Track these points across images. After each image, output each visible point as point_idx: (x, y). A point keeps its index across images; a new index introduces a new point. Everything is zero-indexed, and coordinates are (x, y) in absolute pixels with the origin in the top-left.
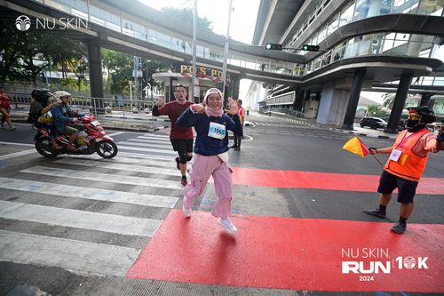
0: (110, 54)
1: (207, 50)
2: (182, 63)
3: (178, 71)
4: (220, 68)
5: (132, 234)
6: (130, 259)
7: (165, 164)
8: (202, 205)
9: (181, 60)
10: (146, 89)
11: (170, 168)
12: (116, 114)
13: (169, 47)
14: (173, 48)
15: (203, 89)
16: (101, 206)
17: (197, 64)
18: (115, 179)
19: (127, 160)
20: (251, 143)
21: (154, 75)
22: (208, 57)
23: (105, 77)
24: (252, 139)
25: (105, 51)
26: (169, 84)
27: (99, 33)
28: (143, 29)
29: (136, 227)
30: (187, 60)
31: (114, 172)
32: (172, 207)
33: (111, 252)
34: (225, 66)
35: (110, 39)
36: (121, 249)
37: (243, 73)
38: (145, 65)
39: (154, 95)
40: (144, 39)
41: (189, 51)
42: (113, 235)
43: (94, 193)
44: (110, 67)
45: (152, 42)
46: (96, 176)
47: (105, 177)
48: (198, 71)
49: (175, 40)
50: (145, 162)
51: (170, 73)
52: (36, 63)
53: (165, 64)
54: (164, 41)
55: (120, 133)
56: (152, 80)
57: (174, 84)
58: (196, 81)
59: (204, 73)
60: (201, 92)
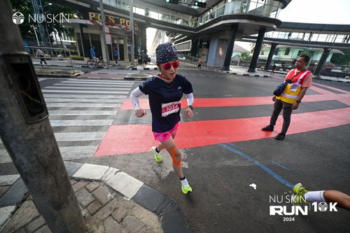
2: (90, 10)
3: (87, 18)
4: (128, 17)
6: (93, 150)
8: (130, 122)
10: (53, 34)
15: (113, 36)
16: (58, 129)
17: (105, 11)
18: (60, 113)
22: (113, 4)
26: (79, 31)
29: (90, 136)
32: (110, 124)
33: (79, 149)
34: (131, 14)
37: (149, 23)
42: (76, 142)
48: (107, 19)
50: (78, 100)
51: (78, 20)
57: (85, 31)
58: (106, 29)
59: (114, 21)
60: (113, 39)
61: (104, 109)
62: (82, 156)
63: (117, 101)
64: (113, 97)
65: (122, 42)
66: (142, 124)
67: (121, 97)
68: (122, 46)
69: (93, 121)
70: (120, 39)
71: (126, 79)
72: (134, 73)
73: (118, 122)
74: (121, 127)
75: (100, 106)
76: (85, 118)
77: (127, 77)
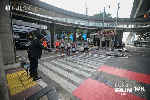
0: (79, 31)
1: (109, 24)
2: (99, 30)
3: (97, 33)
4: (114, 30)
5: (76, 82)
6: (74, 89)
7: (89, 63)
8: (99, 80)
9: (99, 29)
10: (87, 39)
11: (90, 64)
12: (79, 47)
13: (95, 26)
14: (96, 26)
15: (106, 38)
16: (70, 71)
17: (104, 29)
18: (75, 65)
19: (79, 60)
20: (127, 59)
21: (90, 35)
22: (109, 26)
23: (77, 37)
24: (128, 57)
25: (78, 30)
26: (94, 37)
27: (77, 26)
28: (87, 22)
29: (78, 80)
30: (101, 29)
31: (75, 63)
32: (89, 77)
33: (70, 85)
34: (115, 28)
35: (79, 27)
36: (72, 85)
37: (125, 30)
38: (87, 32)
39: (89, 41)
40: (88, 25)
41: (101, 26)
42: (71, 80)
43: (69, 68)
44: (79, 34)
45: (90, 25)
46: (71, 63)
47: (73, 64)
48: (104, 32)
49: (97, 23)
50: (84, 61)
51: (95, 34)
52: (64, 35)
53: (93, 31)
54: (93, 25)
55: (79, 52)
56: (89, 36)
57: (96, 37)
58: (103, 35)
59: (107, 32)
60: (105, 39)
61: (90, 68)
62: (68, 90)
63: (98, 65)
64: (97, 62)
65: (109, 39)
66: (106, 84)
67: (101, 63)
68: (109, 41)
69: (83, 72)
70: (108, 38)
71: (107, 55)
72: (113, 52)
73: (93, 77)
74: (93, 81)
75: (89, 65)
76: (81, 70)
77: (107, 54)
